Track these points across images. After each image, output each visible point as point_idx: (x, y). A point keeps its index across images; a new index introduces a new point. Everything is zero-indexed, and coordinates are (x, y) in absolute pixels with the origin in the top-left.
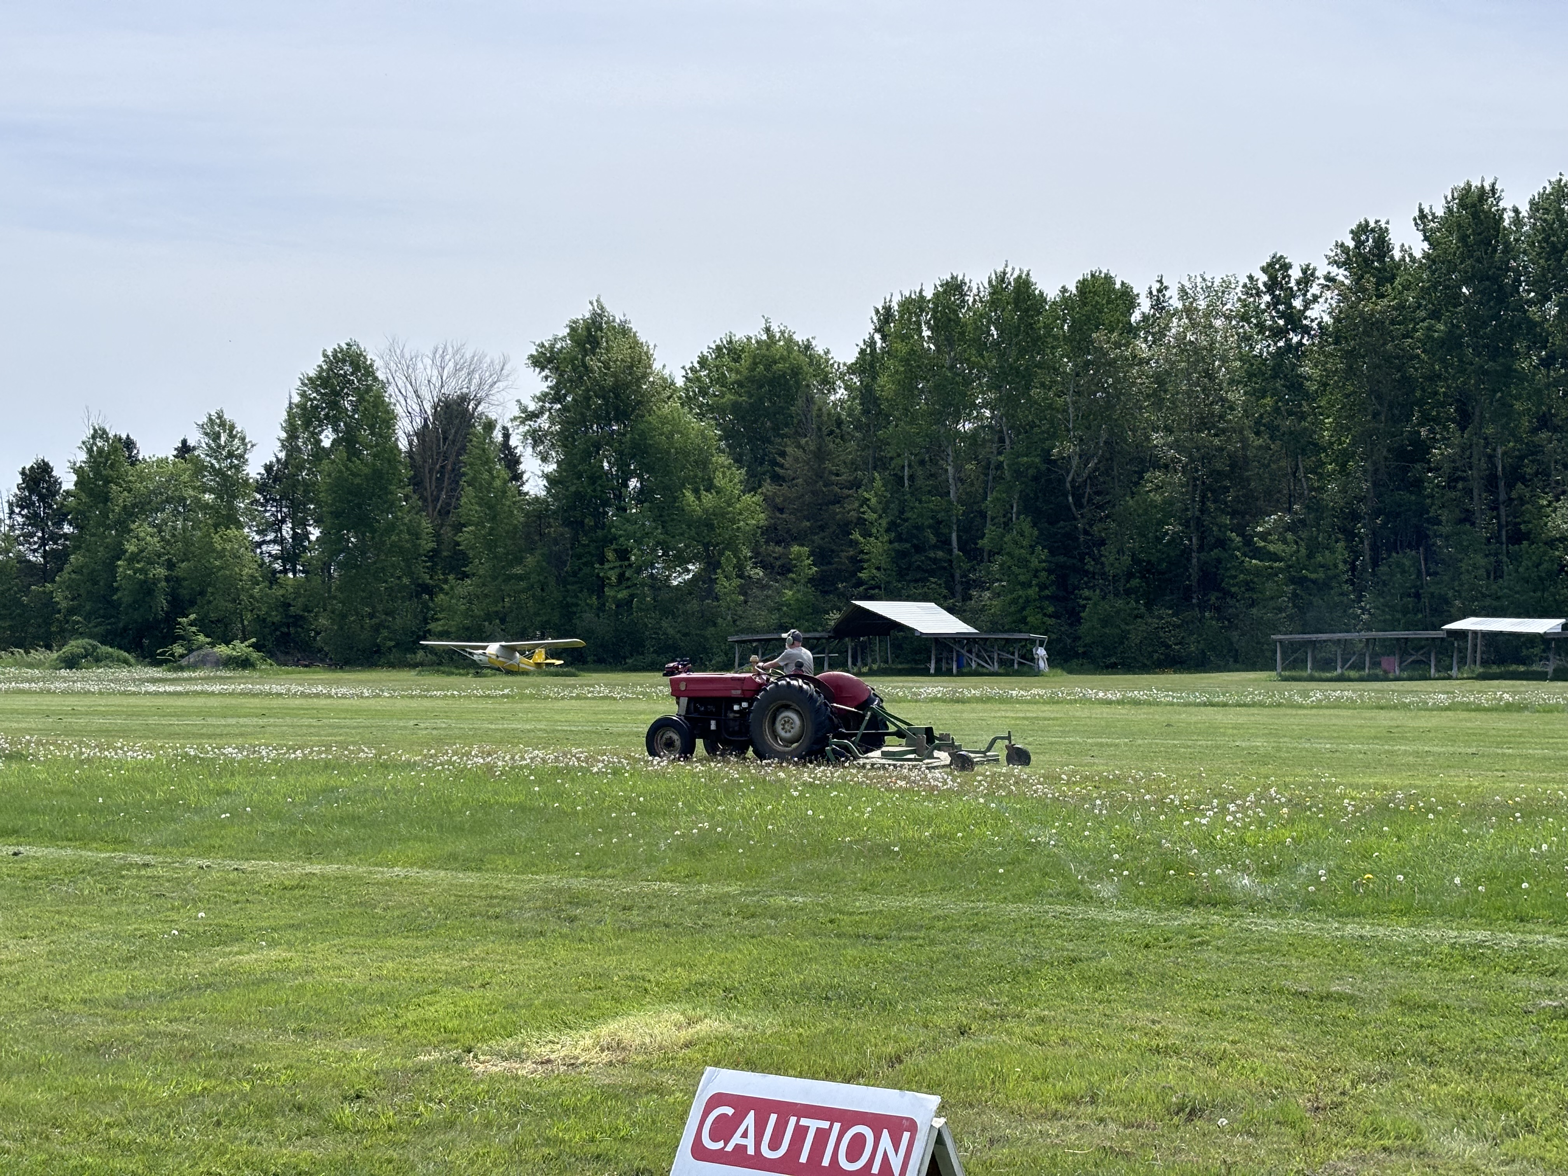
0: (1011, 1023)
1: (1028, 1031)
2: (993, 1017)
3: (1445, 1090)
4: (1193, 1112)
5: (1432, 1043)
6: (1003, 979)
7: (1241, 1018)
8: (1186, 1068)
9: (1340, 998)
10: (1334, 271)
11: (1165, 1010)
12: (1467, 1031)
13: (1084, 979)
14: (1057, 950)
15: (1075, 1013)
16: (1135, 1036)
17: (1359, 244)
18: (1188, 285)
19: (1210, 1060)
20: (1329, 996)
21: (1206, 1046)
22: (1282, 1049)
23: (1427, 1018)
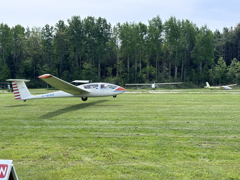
0: (12, 146)
1: (15, 147)
2: (8, 145)
3: (83, 151)
4: (44, 158)
5: (80, 143)
6: (9, 138)
7: (50, 142)
8: (42, 151)
9: (65, 137)
10: (56, 27)
11: (38, 141)
12: (85, 141)
13: (23, 137)
14: (18, 133)
15: (22, 143)
16: (33, 146)
17: (60, 23)
18: (33, 28)
19: (46, 149)
20: (64, 137)
21: (45, 147)
22: (57, 146)
23: (79, 140)
